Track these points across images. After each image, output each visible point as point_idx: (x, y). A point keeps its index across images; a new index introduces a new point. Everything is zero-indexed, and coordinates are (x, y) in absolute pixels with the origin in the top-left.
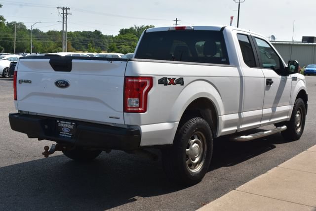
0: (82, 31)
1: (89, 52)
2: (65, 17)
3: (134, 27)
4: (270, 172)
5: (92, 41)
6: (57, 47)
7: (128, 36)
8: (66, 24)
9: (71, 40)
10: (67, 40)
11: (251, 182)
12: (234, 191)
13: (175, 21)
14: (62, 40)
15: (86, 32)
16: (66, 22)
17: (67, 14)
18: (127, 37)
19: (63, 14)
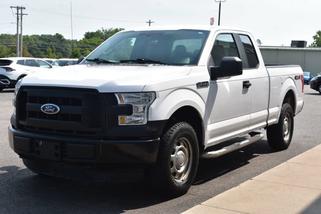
0: (40, 35)
1: (48, 58)
2: (20, 17)
3: (101, 30)
4: (242, 185)
5: (51, 46)
6: (10, 53)
7: (94, 40)
8: (21, 26)
9: (28, 45)
10: (22, 45)
11: (219, 195)
12: (199, 205)
13: (149, 24)
14: (16, 44)
15: (45, 35)
16: (21, 24)
17: (22, 14)
18: (93, 42)
19: (18, 14)
